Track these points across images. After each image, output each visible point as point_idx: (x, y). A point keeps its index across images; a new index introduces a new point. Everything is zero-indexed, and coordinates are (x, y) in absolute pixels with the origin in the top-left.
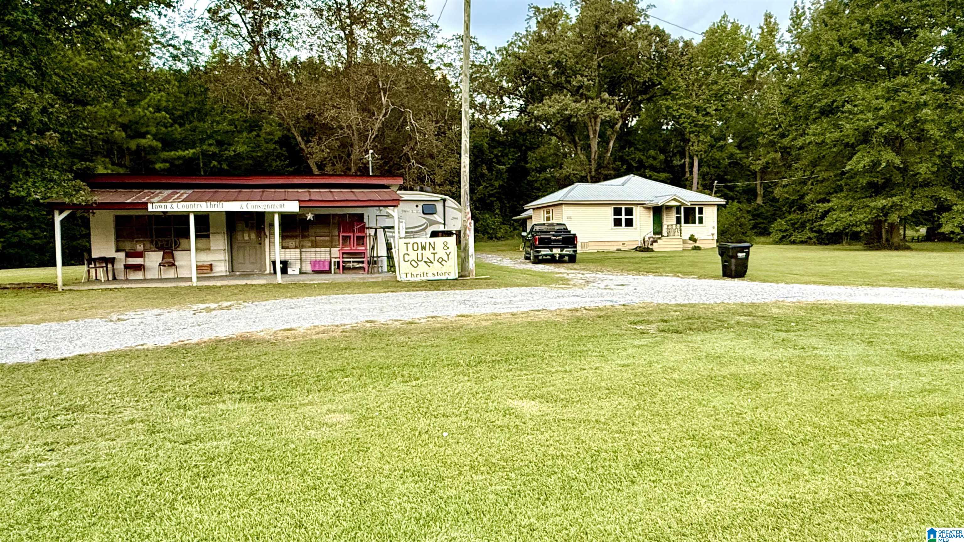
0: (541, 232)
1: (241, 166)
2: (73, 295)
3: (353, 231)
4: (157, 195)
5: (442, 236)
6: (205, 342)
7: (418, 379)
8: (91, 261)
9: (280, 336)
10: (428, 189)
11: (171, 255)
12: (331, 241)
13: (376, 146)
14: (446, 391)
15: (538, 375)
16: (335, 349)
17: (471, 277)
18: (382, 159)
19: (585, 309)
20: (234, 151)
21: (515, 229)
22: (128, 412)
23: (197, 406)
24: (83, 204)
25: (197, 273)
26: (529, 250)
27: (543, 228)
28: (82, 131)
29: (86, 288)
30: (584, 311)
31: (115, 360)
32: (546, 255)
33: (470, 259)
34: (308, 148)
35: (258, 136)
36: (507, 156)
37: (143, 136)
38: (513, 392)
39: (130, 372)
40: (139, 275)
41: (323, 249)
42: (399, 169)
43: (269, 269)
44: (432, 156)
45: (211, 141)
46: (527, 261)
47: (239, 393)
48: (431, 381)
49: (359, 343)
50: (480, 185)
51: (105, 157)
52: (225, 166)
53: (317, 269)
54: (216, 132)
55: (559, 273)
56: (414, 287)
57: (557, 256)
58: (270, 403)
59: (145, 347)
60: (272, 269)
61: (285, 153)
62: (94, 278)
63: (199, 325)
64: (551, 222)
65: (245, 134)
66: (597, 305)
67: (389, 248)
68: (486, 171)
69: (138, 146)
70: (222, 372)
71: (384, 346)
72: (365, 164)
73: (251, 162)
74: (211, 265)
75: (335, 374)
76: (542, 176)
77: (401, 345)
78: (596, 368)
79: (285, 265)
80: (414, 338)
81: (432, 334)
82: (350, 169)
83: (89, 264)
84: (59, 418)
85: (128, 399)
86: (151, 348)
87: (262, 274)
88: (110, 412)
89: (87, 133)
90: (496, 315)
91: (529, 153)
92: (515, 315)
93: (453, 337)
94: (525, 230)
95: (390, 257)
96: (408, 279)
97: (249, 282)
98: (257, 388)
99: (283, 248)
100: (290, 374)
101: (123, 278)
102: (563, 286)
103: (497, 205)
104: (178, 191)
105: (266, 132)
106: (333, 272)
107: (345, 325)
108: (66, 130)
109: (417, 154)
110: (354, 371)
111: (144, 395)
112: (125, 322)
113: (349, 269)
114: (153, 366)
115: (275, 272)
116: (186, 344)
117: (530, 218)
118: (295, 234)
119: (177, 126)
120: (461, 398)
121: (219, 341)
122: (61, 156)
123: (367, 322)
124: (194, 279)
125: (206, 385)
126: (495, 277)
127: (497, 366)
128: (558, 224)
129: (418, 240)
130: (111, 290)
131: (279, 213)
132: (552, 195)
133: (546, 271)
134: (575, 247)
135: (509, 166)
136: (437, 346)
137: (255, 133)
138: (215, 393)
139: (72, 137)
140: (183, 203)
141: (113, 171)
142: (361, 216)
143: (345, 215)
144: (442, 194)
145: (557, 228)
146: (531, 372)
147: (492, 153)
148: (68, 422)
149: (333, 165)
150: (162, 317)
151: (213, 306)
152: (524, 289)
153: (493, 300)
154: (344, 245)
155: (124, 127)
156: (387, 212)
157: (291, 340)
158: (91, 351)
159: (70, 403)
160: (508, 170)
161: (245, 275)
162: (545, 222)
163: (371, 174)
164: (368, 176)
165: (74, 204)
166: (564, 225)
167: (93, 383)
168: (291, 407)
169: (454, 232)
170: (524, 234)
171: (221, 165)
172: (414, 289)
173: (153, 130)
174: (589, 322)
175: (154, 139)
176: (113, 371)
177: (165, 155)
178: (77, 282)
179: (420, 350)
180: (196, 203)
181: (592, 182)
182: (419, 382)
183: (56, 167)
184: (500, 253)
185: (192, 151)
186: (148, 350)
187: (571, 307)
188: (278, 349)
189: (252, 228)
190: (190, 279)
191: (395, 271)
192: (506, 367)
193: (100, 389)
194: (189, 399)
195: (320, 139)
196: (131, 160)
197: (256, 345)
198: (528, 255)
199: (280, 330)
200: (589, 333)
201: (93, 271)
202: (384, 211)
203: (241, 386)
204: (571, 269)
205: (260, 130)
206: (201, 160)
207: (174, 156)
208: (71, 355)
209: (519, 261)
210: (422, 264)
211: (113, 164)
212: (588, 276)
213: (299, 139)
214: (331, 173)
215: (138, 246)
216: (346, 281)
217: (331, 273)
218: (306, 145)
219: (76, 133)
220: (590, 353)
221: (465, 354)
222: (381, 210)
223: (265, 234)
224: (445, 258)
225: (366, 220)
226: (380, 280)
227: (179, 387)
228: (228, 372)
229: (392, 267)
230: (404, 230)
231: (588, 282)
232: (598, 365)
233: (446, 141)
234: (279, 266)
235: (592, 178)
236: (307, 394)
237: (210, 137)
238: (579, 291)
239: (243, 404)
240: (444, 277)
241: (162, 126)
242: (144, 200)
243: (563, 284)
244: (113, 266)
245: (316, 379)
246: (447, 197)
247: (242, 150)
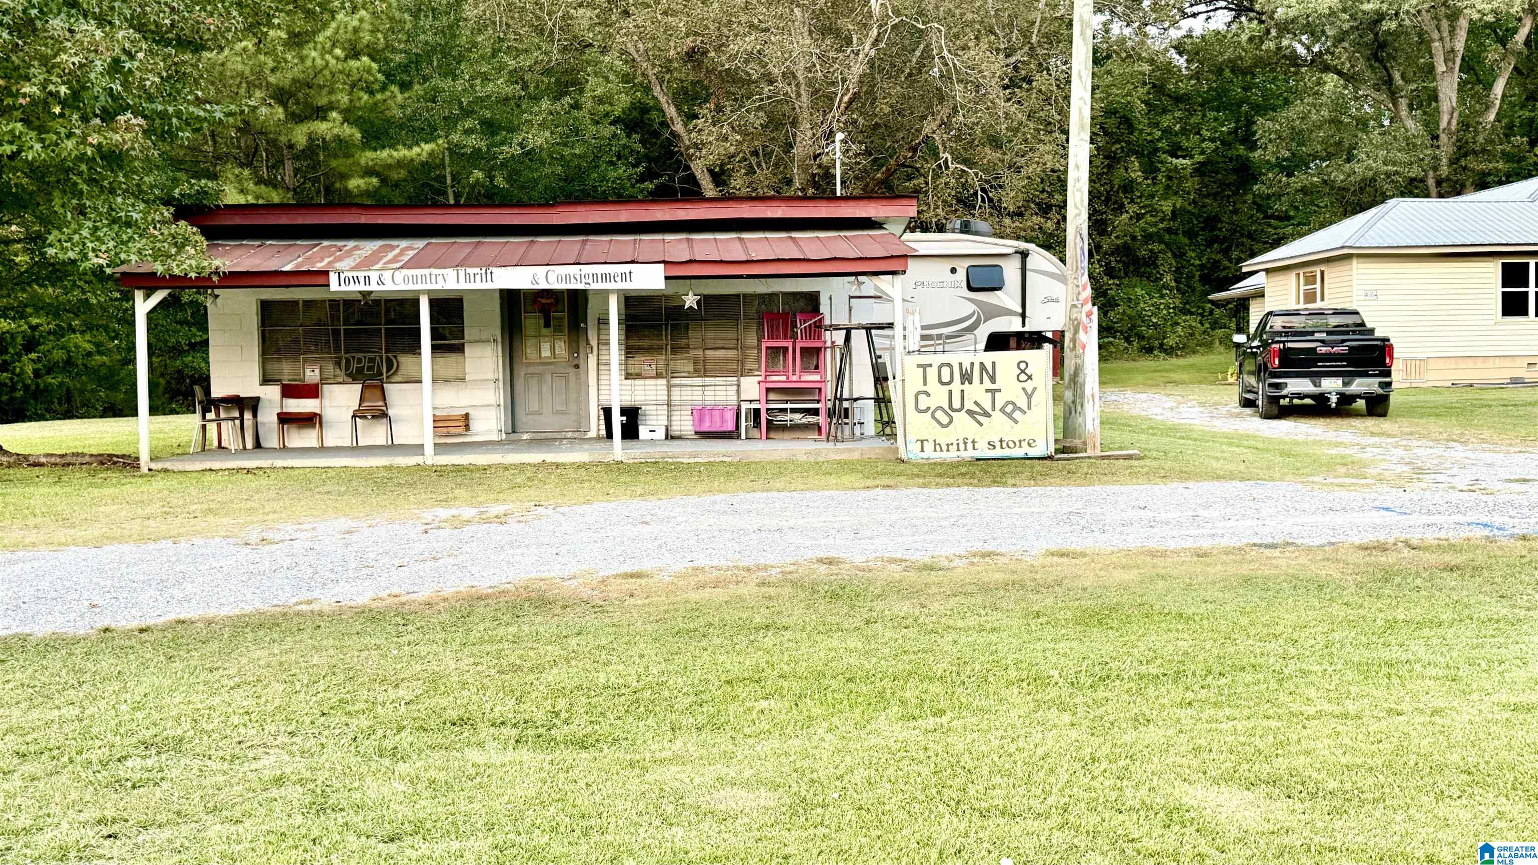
0: (1289, 332)
1: (536, 181)
2: (173, 482)
3: (794, 337)
4: (349, 253)
5: (1019, 348)
6: (445, 600)
7: (942, 712)
8: (210, 404)
9: (615, 589)
10: (983, 226)
11: (378, 393)
12: (741, 361)
13: (855, 122)
14: (1012, 748)
15: (1265, 723)
16: (742, 627)
17: (1090, 452)
18: (868, 152)
19: (1407, 543)
20: (521, 145)
21: (1215, 325)
22: (273, 758)
23: (421, 751)
24: (193, 275)
25: (436, 435)
26: (1252, 380)
27: (1297, 322)
28: (191, 109)
29: (199, 466)
30: (1406, 553)
31: (250, 636)
32: (1301, 396)
33: (1088, 407)
34: (690, 132)
35: (576, 106)
36: (1198, 133)
37: (320, 113)
38: (1195, 763)
39: (281, 664)
40: (306, 438)
41: (719, 380)
42: (909, 178)
43: (596, 426)
44: (995, 142)
45: (468, 124)
46: (1248, 411)
47: (515, 726)
48: (974, 720)
49: (797, 614)
50: (1120, 209)
51: (242, 165)
52: (500, 181)
53: (706, 427)
54: (482, 99)
55: (1337, 445)
56: (940, 475)
57: (1334, 399)
58: (584, 755)
59: (316, 607)
60: (603, 427)
61: (639, 147)
62: (216, 444)
63: (435, 559)
64: (1319, 304)
65: (545, 104)
66: (1443, 535)
67: (880, 378)
68: (1136, 174)
69: (311, 138)
70: (478, 673)
71: (859, 622)
72: (827, 169)
73: (559, 169)
74: (467, 416)
75: (741, 691)
76: (1299, 180)
77: (900, 622)
78: (1435, 712)
79: (632, 415)
80: (935, 607)
81: (980, 599)
82: (789, 182)
83: (205, 411)
84: (129, 763)
85: (273, 728)
86: (327, 610)
87: (579, 438)
88: (234, 757)
89: (202, 113)
90: (1152, 554)
91: (1260, 120)
92: (1205, 555)
93: (1036, 608)
94: (1239, 330)
95: (882, 401)
96: (924, 455)
97: (550, 457)
98: (557, 714)
99: (628, 376)
100: (635, 684)
101: (275, 445)
102: (1348, 481)
103: (1167, 263)
104: (394, 242)
105: (594, 97)
106: (743, 436)
107: (765, 569)
108: (160, 108)
109: (958, 138)
110: (785, 684)
111: (308, 720)
112: (275, 546)
113: (783, 428)
114: (331, 652)
115: (610, 435)
116: (404, 604)
117: (1260, 294)
118: (655, 343)
119: (395, 88)
120: (1052, 770)
121: (476, 599)
122: (150, 166)
123: (821, 561)
124: (429, 449)
125: (443, 702)
126: (1155, 454)
127: (1151, 691)
128: (1337, 313)
129: (953, 359)
130: (249, 471)
131: (618, 291)
132: (1321, 233)
133: (1300, 438)
134: (1388, 374)
135: (1199, 158)
136: (993, 630)
137: (567, 100)
138: (462, 722)
139: (170, 125)
140: (405, 272)
141: (257, 197)
142: (813, 299)
143: (773, 296)
144: (1018, 238)
145: (1334, 321)
146: (1246, 712)
147: (1157, 125)
148: (147, 775)
149: (751, 171)
150: (354, 538)
151: (468, 512)
152: (1234, 487)
153: (1149, 514)
154: (769, 372)
155: (281, 96)
156: (877, 288)
157: (639, 602)
158: (201, 612)
159: (153, 731)
160: (1200, 170)
161: (541, 441)
162: (1302, 306)
163: (838, 194)
164: (834, 198)
165: (174, 277)
166: (1356, 313)
167: (201, 687)
168: (632, 765)
169: (1050, 335)
170: (1240, 338)
171: (492, 178)
172: (941, 481)
173: (344, 99)
174: (1418, 582)
175: (346, 120)
176: (244, 661)
177: (368, 157)
178: (180, 453)
179: (949, 638)
180: (435, 271)
181: (1441, 196)
182: (944, 719)
183: (138, 193)
184: (1170, 388)
185: (427, 147)
186: (321, 614)
187: (1369, 538)
188: (608, 621)
189: (558, 330)
190: (418, 449)
191: (893, 435)
192: (1177, 693)
193: (217, 700)
194: (403, 734)
195: (719, 109)
196: (296, 171)
197: (557, 611)
198: (1250, 396)
199: (616, 576)
200: (1417, 613)
201: (212, 428)
202: (869, 285)
203: (523, 707)
204: (1373, 434)
205: (581, 91)
206: (448, 170)
207: (389, 161)
208: (160, 621)
209: (1224, 410)
210: (961, 418)
211: (260, 181)
212: (1421, 452)
213: (671, 111)
214: (744, 191)
215: (308, 372)
216: (775, 457)
217: (739, 437)
218: (685, 125)
219: (179, 114)
220: (1418, 667)
221: (1065, 655)
222: (860, 284)
223: (588, 343)
224: (1022, 402)
225: (824, 308)
226: (856, 456)
227: (383, 704)
228: (493, 672)
229: (886, 424)
230: (919, 332)
231: (1420, 471)
232: (1440, 703)
233: (1033, 100)
234: (617, 420)
235: (1439, 183)
236: (670, 734)
237: (467, 113)
238: (1392, 496)
239: (524, 754)
240: (1018, 452)
241: (362, 89)
242: (319, 266)
243: (1347, 476)
244: (255, 416)
245: (693, 698)
246: (1031, 246)
247: (539, 141)
